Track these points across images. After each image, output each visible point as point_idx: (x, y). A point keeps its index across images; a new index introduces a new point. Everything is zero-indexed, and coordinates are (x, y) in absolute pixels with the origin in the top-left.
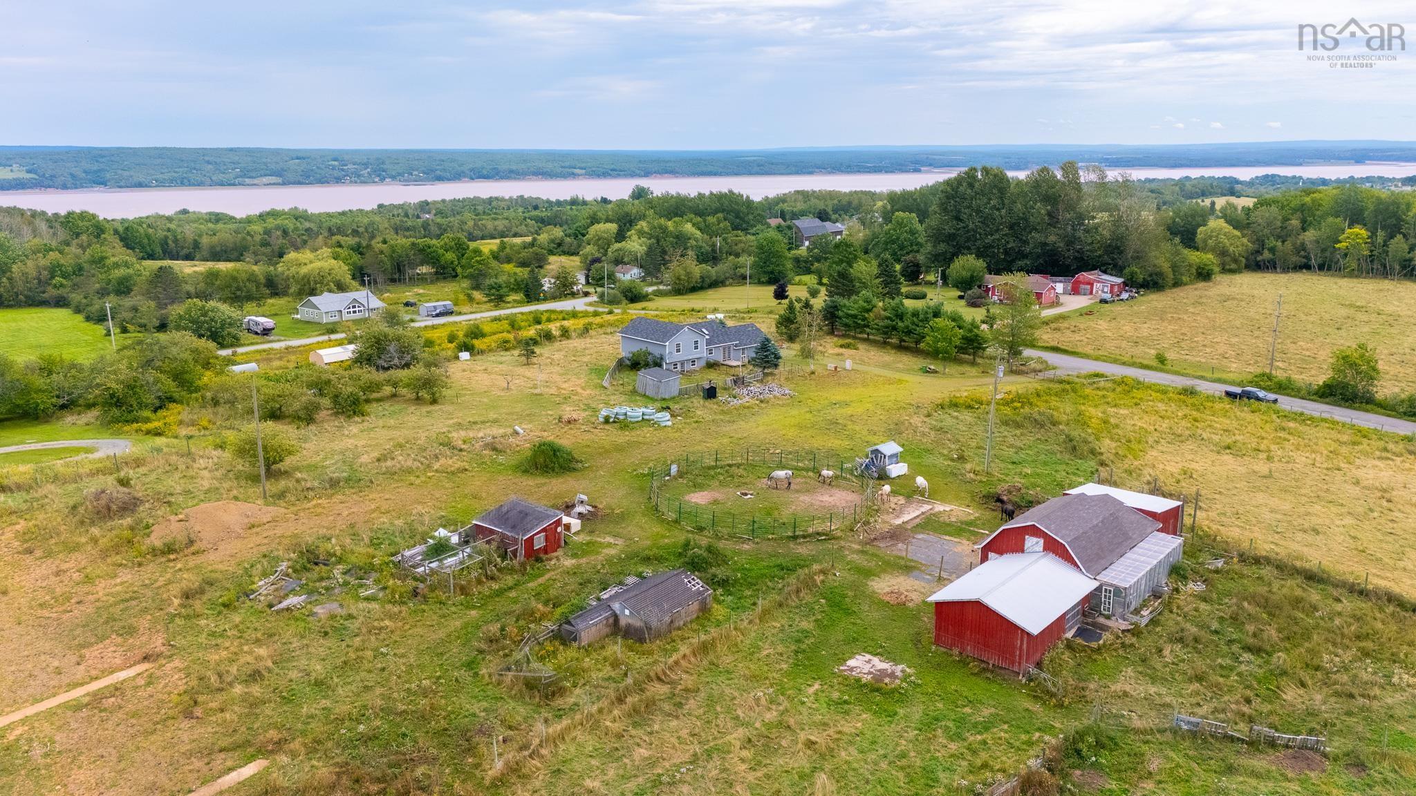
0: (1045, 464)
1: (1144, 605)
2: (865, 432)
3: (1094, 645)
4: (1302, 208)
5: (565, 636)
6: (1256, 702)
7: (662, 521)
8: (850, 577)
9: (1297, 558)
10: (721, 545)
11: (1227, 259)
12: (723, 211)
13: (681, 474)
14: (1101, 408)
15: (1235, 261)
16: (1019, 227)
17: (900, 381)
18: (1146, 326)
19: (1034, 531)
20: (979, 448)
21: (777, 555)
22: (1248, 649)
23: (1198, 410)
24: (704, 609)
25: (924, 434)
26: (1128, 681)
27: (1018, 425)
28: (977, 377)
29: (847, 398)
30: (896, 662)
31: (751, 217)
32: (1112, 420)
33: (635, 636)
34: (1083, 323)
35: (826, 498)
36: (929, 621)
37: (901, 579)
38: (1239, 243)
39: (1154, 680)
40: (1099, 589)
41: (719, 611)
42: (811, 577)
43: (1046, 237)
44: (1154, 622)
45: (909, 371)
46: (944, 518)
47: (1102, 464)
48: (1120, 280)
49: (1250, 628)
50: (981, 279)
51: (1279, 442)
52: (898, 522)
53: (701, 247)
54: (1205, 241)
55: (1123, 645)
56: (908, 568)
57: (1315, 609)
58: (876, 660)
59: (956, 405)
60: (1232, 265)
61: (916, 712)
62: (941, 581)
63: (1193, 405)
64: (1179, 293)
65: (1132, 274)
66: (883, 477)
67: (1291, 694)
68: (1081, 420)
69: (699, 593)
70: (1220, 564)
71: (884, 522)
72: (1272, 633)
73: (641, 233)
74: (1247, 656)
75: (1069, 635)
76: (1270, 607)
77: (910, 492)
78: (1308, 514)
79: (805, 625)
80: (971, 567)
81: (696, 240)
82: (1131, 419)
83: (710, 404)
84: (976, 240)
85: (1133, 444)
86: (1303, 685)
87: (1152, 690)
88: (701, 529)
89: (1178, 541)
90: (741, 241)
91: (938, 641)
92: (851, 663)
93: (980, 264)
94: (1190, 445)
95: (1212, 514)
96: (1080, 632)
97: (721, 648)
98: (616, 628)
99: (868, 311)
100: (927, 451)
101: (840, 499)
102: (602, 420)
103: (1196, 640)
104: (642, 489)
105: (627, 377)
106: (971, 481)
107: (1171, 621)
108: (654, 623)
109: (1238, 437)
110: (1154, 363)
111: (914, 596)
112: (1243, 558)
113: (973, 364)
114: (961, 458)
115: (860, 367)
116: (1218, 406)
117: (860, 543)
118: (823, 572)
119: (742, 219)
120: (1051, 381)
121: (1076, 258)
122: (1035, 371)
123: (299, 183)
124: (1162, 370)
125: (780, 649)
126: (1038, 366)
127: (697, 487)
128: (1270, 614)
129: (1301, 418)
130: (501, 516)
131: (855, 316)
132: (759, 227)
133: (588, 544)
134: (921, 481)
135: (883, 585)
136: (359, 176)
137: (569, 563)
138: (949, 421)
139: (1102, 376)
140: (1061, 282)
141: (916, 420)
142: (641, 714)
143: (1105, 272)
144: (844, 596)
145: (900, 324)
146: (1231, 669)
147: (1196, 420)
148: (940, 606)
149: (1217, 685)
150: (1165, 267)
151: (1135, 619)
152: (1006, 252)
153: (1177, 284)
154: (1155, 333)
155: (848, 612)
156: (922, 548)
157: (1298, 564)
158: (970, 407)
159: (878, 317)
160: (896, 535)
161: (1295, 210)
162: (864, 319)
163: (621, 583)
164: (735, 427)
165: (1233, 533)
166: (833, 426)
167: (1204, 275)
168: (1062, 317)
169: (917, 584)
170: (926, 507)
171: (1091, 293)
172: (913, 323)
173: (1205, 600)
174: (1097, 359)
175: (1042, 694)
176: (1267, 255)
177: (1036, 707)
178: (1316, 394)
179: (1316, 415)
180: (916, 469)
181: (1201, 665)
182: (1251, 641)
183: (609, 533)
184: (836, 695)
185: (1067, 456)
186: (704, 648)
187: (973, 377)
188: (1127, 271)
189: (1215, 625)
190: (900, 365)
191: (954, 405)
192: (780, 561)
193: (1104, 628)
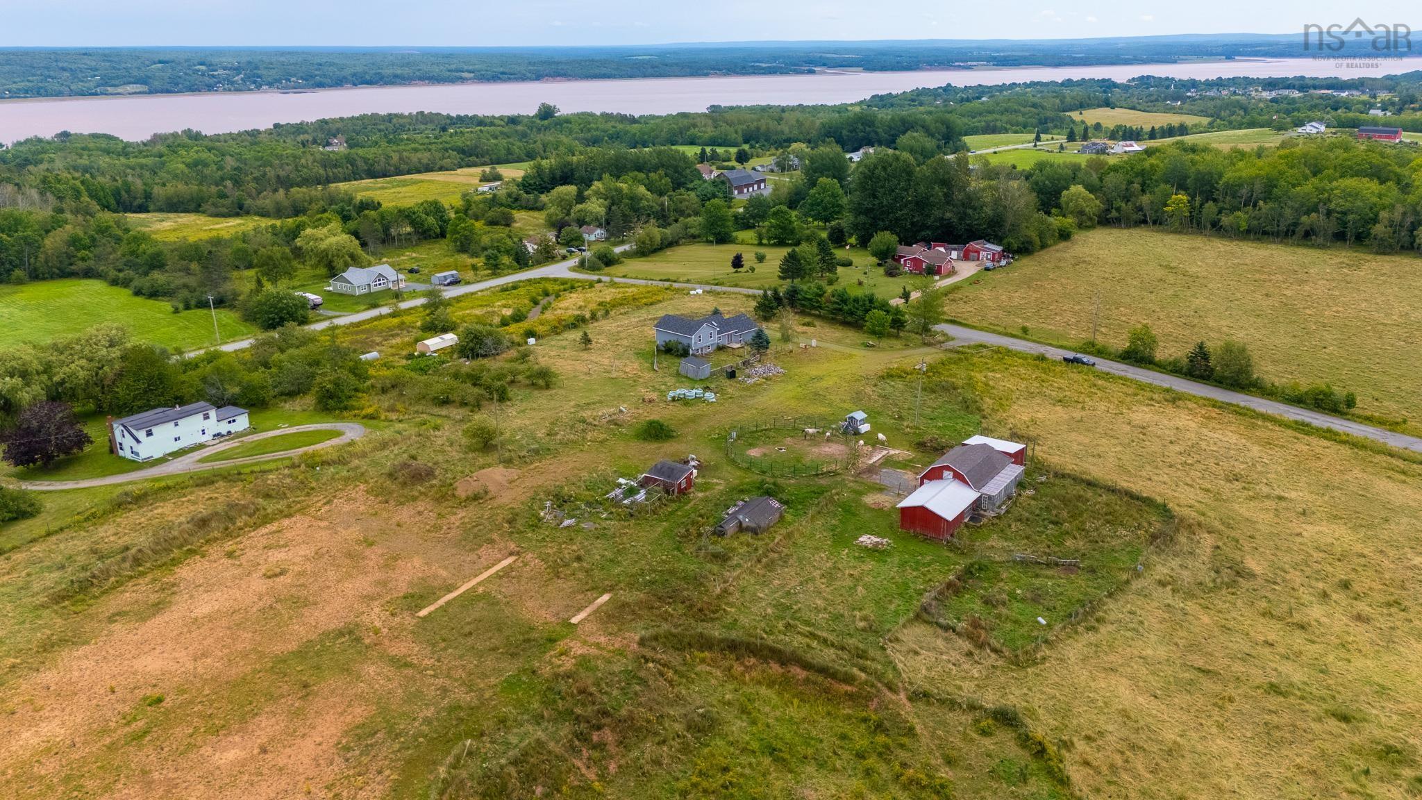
0: (950, 419)
1: (1003, 503)
2: (838, 401)
3: (978, 525)
4: (1142, 173)
5: (721, 534)
6: (1053, 547)
7: (740, 468)
8: (853, 496)
9: (1085, 473)
10: (779, 481)
11: (1084, 218)
12: (663, 166)
13: (739, 437)
14: (984, 374)
15: (1091, 219)
16: (922, 204)
17: (850, 356)
18: (1017, 294)
19: (948, 468)
20: (909, 409)
21: (810, 485)
22: (1052, 522)
23: (1045, 373)
24: (782, 517)
25: (875, 401)
26: (994, 541)
27: (933, 391)
28: (902, 349)
29: (820, 373)
30: (883, 538)
31: (688, 171)
32: (991, 383)
33: (755, 531)
34: (971, 292)
35: (827, 449)
36: (896, 517)
37: (878, 496)
38: (1093, 204)
39: (1006, 540)
40: (981, 497)
41: (788, 517)
42: (832, 497)
43: (943, 214)
44: (1008, 512)
45: (854, 345)
46: (896, 459)
47: (984, 417)
48: (999, 248)
49: (1054, 512)
50: (895, 250)
51: (1091, 395)
52: (871, 462)
53: (652, 207)
54: (1067, 203)
55: (993, 524)
56: (881, 489)
57: (1088, 500)
58: (873, 537)
59: (892, 376)
60: (1088, 222)
61: (896, 560)
62: (901, 496)
63: (1043, 368)
64: (1044, 255)
65: (1009, 244)
66: (857, 433)
67: (1069, 543)
68: (971, 384)
69: (778, 508)
70: (1044, 479)
71: (863, 462)
72: (1065, 514)
73: (598, 194)
74: (1051, 526)
75: (966, 520)
76: (1065, 501)
77: (875, 444)
78: (1098, 445)
79: (833, 522)
80: (915, 488)
81: (647, 200)
82: (1003, 382)
83: (732, 382)
84: (889, 213)
85: (1003, 401)
86: (1075, 538)
87: (1005, 544)
88: (764, 472)
89: (1023, 468)
90: (685, 200)
91: (902, 526)
92: (861, 539)
93: (894, 238)
94: (1038, 400)
95: (1045, 448)
96: (972, 519)
97: (796, 535)
98: (741, 529)
99: (820, 296)
100: (879, 413)
101: (835, 449)
102: (670, 399)
103: (1028, 520)
104: (720, 448)
105: (668, 361)
106: (908, 434)
107: (1017, 511)
108: (762, 525)
109: (1067, 393)
110: (1020, 333)
111: (886, 504)
112: (1056, 475)
113: (897, 337)
114: (900, 418)
115: (822, 344)
116: (1058, 369)
117: (852, 476)
118: (837, 494)
119: (680, 174)
120: (951, 351)
121: (966, 230)
122: (940, 342)
123: (168, 92)
124: (1025, 339)
125: (825, 534)
126: (942, 339)
127: (751, 445)
128: (1065, 504)
129: (1107, 376)
130: (659, 470)
131: (810, 300)
132: (697, 182)
133: (705, 483)
134: (881, 436)
135: (870, 499)
136: (232, 83)
137: (700, 495)
138: (889, 390)
139: (985, 347)
140: (955, 249)
141: (869, 390)
142: (770, 566)
143: (989, 241)
144: (851, 506)
145: (845, 307)
146: (1043, 532)
147: (1043, 381)
148: (904, 509)
149: (1036, 541)
150: (1034, 235)
151: (998, 511)
152: (913, 224)
153: (1044, 246)
154: (1023, 302)
155: (854, 515)
156: (887, 476)
157: (1084, 477)
158: (900, 377)
159: (828, 301)
160: (871, 470)
161: (1137, 175)
162: (818, 302)
163: (735, 505)
164: (756, 400)
165: (1055, 460)
166: (817, 397)
167: (1064, 236)
168: (955, 288)
169: (887, 498)
170: (885, 452)
171: (978, 259)
172: (854, 307)
173: (1034, 499)
174: (982, 329)
175: (953, 548)
176: (1114, 214)
177: (951, 555)
178: (1120, 357)
179: (1117, 373)
180: (877, 427)
181: (1028, 531)
182: (1053, 518)
183: (714, 477)
184: (857, 554)
185: (962, 412)
186: (789, 536)
187: (899, 350)
188: (1005, 241)
189: (1037, 512)
190: (848, 341)
191: (890, 376)
192: (813, 489)
193: (983, 516)
